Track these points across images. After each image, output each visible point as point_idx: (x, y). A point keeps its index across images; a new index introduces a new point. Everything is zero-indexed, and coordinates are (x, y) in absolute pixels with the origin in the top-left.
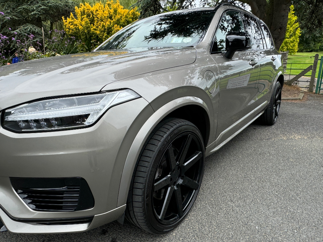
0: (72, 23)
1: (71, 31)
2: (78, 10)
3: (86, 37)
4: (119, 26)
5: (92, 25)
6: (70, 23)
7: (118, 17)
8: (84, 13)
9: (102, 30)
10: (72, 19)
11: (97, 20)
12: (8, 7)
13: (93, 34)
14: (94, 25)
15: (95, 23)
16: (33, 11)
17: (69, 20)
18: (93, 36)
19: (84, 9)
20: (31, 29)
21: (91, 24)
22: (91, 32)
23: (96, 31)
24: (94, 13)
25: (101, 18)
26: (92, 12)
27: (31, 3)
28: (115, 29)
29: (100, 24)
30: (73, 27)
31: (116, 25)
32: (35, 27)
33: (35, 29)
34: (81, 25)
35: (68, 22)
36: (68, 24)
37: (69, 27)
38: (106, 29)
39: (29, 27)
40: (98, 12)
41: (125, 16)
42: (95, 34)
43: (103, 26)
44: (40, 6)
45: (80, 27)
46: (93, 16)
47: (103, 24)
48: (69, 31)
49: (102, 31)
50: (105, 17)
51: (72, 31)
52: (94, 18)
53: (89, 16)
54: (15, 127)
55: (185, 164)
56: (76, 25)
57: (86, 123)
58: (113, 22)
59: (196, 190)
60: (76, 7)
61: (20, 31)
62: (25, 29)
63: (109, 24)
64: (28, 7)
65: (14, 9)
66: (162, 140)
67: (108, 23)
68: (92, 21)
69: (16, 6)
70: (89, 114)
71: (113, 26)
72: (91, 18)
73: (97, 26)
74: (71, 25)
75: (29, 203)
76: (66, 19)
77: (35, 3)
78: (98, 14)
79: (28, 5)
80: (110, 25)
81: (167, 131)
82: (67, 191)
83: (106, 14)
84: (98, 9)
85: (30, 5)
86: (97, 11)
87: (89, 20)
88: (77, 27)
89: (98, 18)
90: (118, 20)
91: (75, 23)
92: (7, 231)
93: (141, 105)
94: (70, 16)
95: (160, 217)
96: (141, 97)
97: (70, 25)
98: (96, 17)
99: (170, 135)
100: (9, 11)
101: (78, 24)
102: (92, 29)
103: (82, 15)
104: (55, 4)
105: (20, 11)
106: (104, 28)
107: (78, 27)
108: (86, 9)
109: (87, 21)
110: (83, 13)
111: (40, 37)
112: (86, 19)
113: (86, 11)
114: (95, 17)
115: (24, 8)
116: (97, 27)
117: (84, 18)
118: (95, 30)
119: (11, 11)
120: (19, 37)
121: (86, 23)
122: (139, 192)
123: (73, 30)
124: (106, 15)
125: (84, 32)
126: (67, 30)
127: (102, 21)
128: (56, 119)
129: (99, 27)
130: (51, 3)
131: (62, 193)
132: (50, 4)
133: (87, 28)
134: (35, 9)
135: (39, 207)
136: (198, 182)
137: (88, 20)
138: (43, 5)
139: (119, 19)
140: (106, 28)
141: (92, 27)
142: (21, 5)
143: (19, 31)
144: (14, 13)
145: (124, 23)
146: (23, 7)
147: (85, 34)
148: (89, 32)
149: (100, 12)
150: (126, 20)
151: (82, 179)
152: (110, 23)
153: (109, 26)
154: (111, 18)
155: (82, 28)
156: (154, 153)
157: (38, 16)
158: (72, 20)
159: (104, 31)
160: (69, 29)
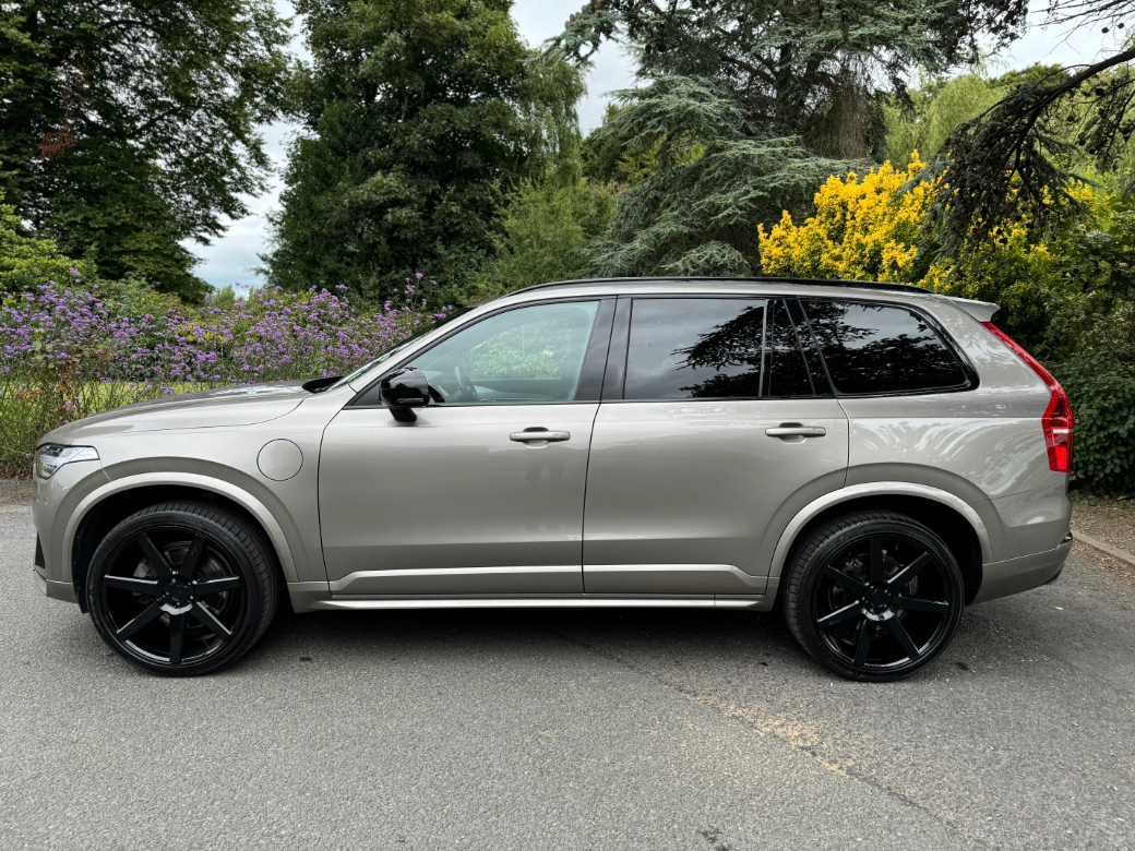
7: (902, 214)
10: (784, 229)
11: (853, 227)
17: (776, 231)
20: (713, 255)
21: (834, 239)
28: (885, 256)
30: (781, 253)
31: (892, 243)
32: (726, 249)
33: (723, 255)
35: (772, 238)
36: (770, 245)
37: (772, 252)
38: (865, 255)
39: (712, 251)
44: (747, 193)
45: (797, 253)
46: (843, 215)
49: (854, 263)
52: (845, 221)
56: (790, 247)
58: (886, 234)
61: (685, 263)
64: (718, 199)
71: (886, 245)
72: (837, 222)
74: (778, 246)
76: (768, 229)
77: (739, 185)
78: (861, 207)
79: (720, 193)
85: (724, 192)
86: (862, 197)
87: (829, 227)
88: (790, 251)
90: (901, 227)
91: (789, 240)
94: (781, 221)
97: (774, 246)
101: (793, 245)
109: (815, 235)
114: (849, 217)
115: (709, 203)
118: (837, 258)
126: (765, 261)
130: (778, 181)
132: (773, 185)
133: (812, 254)
134: (732, 201)
139: (905, 224)
140: (866, 251)
141: (828, 252)
142: (708, 192)
146: (710, 199)
153: (877, 245)
155: (801, 255)
157: (735, 221)
158: (785, 233)
159: (859, 263)
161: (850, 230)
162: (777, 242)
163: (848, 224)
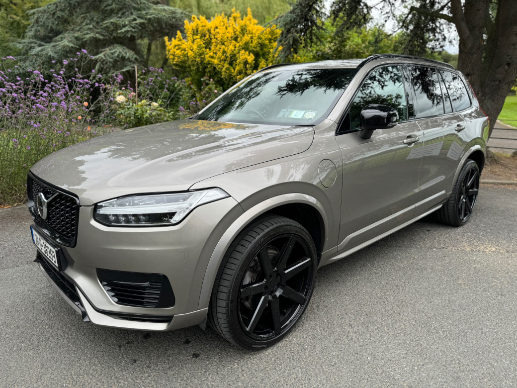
0: (178, 47)
1: (176, 58)
2: (189, 26)
3: (198, 69)
4: (247, 53)
5: (208, 50)
6: (175, 46)
7: (247, 38)
8: (197, 31)
9: (222, 58)
10: (179, 41)
11: (216, 42)
12: (90, 20)
13: (209, 64)
14: (210, 49)
15: (213, 46)
16: (124, 26)
17: (175, 41)
18: (208, 67)
19: (197, 25)
20: (120, 53)
21: (206, 48)
22: (206, 61)
23: (213, 60)
24: (212, 31)
25: (221, 39)
26: (209, 31)
27: (122, 14)
28: (241, 57)
29: (220, 48)
30: (180, 53)
31: (243, 51)
32: (127, 50)
33: (126, 53)
34: (192, 50)
35: (173, 45)
36: (173, 48)
37: (174, 52)
38: (228, 57)
39: (119, 50)
40: (217, 30)
41: (258, 36)
42: (211, 64)
43: (224, 52)
44: (135, 20)
45: (190, 53)
46: (209, 36)
47: (224, 49)
48: (174, 59)
49: (222, 60)
50: (228, 38)
51: (178, 59)
52: (211, 39)
53: (205, 36)
54: (105, 220)
55: (287, 271)
56: (185, 50)
57: (173, 221)
58: (239, 47)
59: (301, 305)
60: (186, 21)
61: (105, 56)
62: (112, 54)
63: (233, 48)
64: (117, 21)
65: (98, 23)
66: (254, 241)
67: (231, 47)
68: (208, 44)
69: (101, 19)
70: (176, 213)
71: (239, 52)
72: (207, 39)
73: (215, 51)
74: (177, 49)
75: (113, 296)
76: (170, 40)
77: (128, 15)
78: (218, 33)
79: (118, 18)
80: (235, 50)
81: (261, 232)
82: (149, 287)
83: (230, 33)
84: (218, 25)
85: (120, 18)
86: (217, 28)
87: (204, 42)
88: (186, 52)
89: (217, 39)
90: (246, 44)
91: (183, 46)
92: (90, 322)
93: (230, 204)
94: (177, 36)
95: (248, 329)
96: (230, 196)
97: (175, 49)
98: (215, 38)
99: (264, 236)
100: (91, 26)
101: (187, 49)
102: (207, 56)
103: (194, 35)
104: (157, 15)
105: (107, 27)
106: (225, 56)
107: (187, 54)
108: (201, 25)
109: (200, 45)
110: (195, 32)
111: (132, 65)
112: (199, 41)
113: (200, 29)
114: (213, 37)
115: (112, 23)
116: (216, 53)
117: (196, 39)
118: (212, 57)
119: (94, 26)
120: (103, 65)
121: (199, 47)
122: (223, 296)
123: (179, 57)
124: (229, 35)
125: (195, 61)
126: (171, 57)
127: (223, 44)
128: (144, 215)
129: (218, 53)
130: (151, 15)
131: (144, 288)
132: (149, 17)
133: (201, 55)
134: (127, 23)
135: (121, 301)
136: (306, 295)
137: (202, 43)
138: (139, 17)
139: (248, 43)
140: (228, 55)
141: (207, 54)
142: (109, 17)
143: (103, 57)
144: (98, 29)
145: (256, 48)
146: (112, 20)
147: (197, 64)
148: (203, 61)
149: (221, 30)
150: (259, 43)
151: (165, 277)
152: (235, 47)
153: (233, 52)
154: (236, 39)
155: (193, 55)
156: (243, 255)
157: (131, 35)
158: (179, 43)
159: (225, 60)
160: (174, 56)
161: (214, 44)
162: (177, 47)
163: (214, 40)
